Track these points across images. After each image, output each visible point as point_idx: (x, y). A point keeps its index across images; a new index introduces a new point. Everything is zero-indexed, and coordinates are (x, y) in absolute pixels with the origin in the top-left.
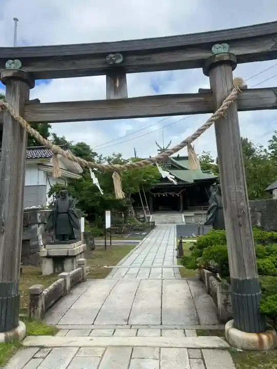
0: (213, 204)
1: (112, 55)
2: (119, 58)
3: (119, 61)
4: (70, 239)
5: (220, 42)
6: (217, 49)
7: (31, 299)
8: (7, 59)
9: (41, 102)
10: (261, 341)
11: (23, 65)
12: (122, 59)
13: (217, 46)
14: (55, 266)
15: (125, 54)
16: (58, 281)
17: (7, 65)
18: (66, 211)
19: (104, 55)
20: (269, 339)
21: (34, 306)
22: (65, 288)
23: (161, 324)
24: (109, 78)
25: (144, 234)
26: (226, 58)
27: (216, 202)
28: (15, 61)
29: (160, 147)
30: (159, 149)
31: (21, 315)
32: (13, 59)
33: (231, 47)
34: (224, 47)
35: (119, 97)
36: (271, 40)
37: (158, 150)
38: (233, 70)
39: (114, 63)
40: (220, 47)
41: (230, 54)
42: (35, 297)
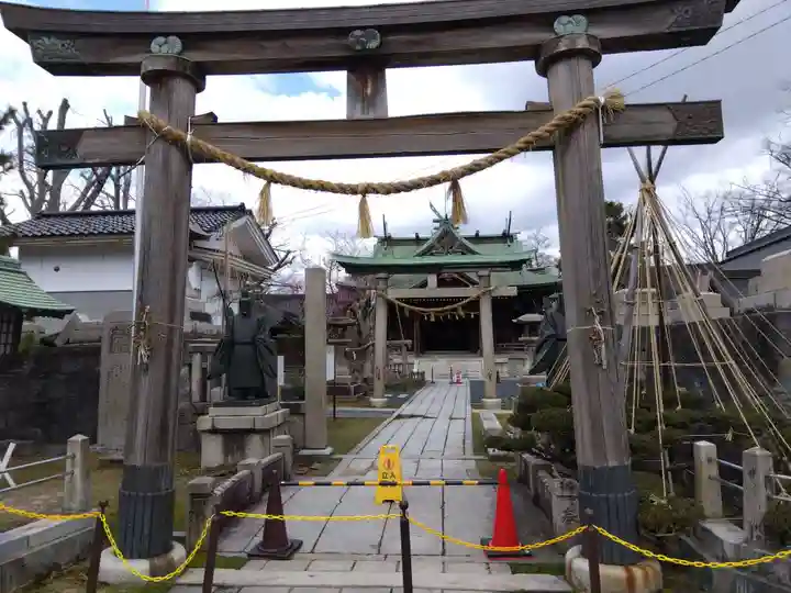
0: (547, 333)
1: (358, 33)
2: (374, 38)
3: (373, 44)
4: (257, 397)
5: (570, 13)
6: (564, 25)
7: (192, 503)
8: (153, 36)
9: (219, 121)
10: (631, 580)
11: (185, 48)
12: (379, 41)
13: (565, 19)
14: (227, 451)
15: (384, 30)
16: (239, 474)
17: (154, 46)
18: (249, 340)
19: (344, 32)
20: (646, 576)
21: (197, 517)
22: (252, 489)
23: (443, 554)
24: (353, 77)
25: (402, 396)
26: (582, 44)
27: (555, 327)
28: (171, 38)
29: (438, 215)
30: (437, 218)
31: (175, 534)
32: (166, 35)
33: (590, 23)
34: (578, 22)
35: (371, 116)
36: (668, 11)
37: (435, 221)
38: (594, 67)
39: (364, 49)
40: (569, 22)
41: (590, 37)
42: (199, 498)
